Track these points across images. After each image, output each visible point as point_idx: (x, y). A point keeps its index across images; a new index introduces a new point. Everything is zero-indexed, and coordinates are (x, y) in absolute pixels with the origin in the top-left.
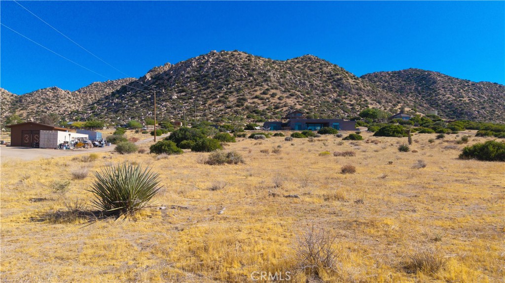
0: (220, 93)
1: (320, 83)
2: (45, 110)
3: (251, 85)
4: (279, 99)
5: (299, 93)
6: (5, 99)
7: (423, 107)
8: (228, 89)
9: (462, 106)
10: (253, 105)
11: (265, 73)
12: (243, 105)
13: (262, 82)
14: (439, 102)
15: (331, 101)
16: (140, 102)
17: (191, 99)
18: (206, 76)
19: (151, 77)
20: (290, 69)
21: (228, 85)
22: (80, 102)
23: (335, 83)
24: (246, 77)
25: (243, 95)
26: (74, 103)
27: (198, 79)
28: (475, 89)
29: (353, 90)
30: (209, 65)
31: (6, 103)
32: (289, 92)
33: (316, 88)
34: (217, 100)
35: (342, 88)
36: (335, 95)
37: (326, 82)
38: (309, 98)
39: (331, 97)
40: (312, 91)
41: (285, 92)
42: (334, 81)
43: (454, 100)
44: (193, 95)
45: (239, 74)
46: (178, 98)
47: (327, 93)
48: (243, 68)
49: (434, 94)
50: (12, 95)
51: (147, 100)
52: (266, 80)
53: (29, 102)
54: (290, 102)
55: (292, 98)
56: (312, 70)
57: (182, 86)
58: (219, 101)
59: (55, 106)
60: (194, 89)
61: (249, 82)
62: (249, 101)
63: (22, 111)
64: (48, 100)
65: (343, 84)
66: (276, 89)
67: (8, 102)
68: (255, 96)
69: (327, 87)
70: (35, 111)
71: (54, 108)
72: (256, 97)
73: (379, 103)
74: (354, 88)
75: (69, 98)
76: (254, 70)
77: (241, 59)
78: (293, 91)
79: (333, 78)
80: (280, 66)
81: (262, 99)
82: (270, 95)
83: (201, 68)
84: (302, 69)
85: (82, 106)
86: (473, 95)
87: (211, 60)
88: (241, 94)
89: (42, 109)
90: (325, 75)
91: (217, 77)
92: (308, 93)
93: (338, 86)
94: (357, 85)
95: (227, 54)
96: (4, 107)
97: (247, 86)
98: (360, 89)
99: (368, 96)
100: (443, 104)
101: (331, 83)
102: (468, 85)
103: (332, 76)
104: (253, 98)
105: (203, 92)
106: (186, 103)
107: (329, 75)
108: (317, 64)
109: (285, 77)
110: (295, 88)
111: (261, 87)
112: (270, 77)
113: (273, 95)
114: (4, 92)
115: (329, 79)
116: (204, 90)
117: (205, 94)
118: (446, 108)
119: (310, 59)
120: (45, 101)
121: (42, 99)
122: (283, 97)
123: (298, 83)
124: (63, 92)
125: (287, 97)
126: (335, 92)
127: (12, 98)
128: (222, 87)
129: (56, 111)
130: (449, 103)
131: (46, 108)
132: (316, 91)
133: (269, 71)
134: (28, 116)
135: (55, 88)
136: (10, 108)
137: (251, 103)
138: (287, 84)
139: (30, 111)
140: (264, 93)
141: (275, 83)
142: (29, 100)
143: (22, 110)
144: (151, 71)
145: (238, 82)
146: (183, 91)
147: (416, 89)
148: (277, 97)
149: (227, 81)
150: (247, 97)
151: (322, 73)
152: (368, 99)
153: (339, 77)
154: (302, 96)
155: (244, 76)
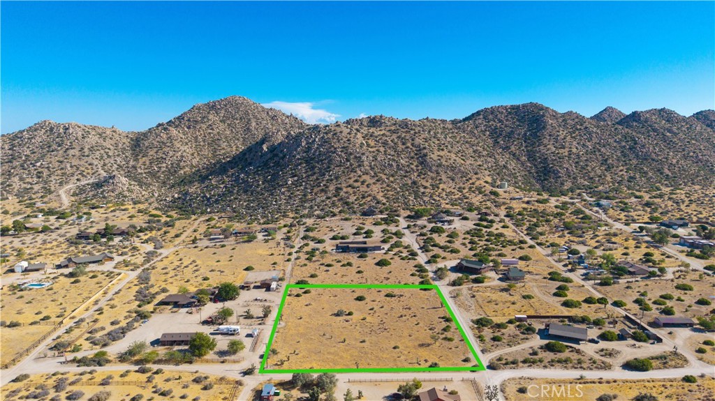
0: (323, 181)
1: (406, 162)
2: (164, 156)
3: (348, 172)
4: (368, 186)
5: (384, 177)
6: (124, 143)
7: (520, 160)
8: (329, 176)
9: (555, 162)
10: (347, 195)
11: (360, 157)
12: (339, 195)
13: (357, 168)
14: (538, 155)
15: (410, 182)
16: (263, 183)
17: (302, 185)
18: (312, 159)
19: (267, 148)
20: (384, 144)
21: (330, 171)
23: (420, 159)
24: (344, 163)
25: (340, 184)
26: (187, 144)
27: (306, 161)
28: (585, 134)
29: (434, 168)
30: (316, 146)
32: (377, 176)
33: (401, 168)
34: (321, 188)
35: (425, 166)
36: (416, 175)
37: (412, 158)
38: (392, 182)
39: (411, 178)
40: (396, 172)
41: (373, 177)
42: (420, 157)
43: (552, 153)
44: (303, 181)
45: (339, 159)
46: (292, 184)
47: (409, 174)
48: (342, 151)
49: (537, 144)
51: (268, 182)
52: (360, 166)
53: (147, 147)
54: (376, 189)
55: (378, 185)
57: (294, 169)
58: (322, 190)
59: (171, 150)
60: (304, 173)
61: (346, 168)
62: (345, 190)
64: (163, 143)
65: (426, 161)
66: (367, 174)
68: (349, 184)
69: (411, 166)
70: (155, 158)
71: (170, 153)
72: (350, 186)
74: (434, 165)
76: (351, 154)
77: (342, 139)
78: (381, 175)
79: (420, 153)
80: (376, 141)
81: (353, 188)
83: (309, 149)
84: (395, 143)
85: (194, 146)
86: (578, 143)
87: (317, 140)
88: (339, 182)
89: (161, 155)
90: (415, 149)
91: (322, 161)
92: (393, 176)
93: (421, 163)
94: (439, 160)
97: (344, 173)
98: (440, 165)
99: (445, 173)
100: (540, 158)
101: (417, 158)
102: (580, 129)
103: (420, 150)
104: (347, 187)
105: (311, 178)
106: (298, 190)
107: (418, 149)
108: (412, 133)
109: (376, 159)
110: (383, 171)
111: (355, 174)
112: (363, 162)
113: (363, 183)
115: (416, 154)
116: (312, 175)
118: (541, 162)
119: (407, 126)
120: (161, 144)
121: (158, 142)
122: (371, 184)
123: (387, 165)
125: (374, 183)
127: (128, 140)
128: (325, 174)
129: (175, 157)
130: (546, 156)
131: (164, 153)
132: (401, 172)
133: (363, 154)
134: (151, 163)
136: (132, 154)
137: (345, 193)
138: (377, 167)
139: (151, 157)
140: (356, 181)
141: (367, 168)
143: (143, 157)
145: (338, 168)
146: (296, 175)
147: (525, 134)
148: (366, 184)
149: (329, 167)
150: (343, 185)
151: (412, 145)
152: (444, 177)
153: (425, 151)
154: (387, 181)
155: (342, 161)
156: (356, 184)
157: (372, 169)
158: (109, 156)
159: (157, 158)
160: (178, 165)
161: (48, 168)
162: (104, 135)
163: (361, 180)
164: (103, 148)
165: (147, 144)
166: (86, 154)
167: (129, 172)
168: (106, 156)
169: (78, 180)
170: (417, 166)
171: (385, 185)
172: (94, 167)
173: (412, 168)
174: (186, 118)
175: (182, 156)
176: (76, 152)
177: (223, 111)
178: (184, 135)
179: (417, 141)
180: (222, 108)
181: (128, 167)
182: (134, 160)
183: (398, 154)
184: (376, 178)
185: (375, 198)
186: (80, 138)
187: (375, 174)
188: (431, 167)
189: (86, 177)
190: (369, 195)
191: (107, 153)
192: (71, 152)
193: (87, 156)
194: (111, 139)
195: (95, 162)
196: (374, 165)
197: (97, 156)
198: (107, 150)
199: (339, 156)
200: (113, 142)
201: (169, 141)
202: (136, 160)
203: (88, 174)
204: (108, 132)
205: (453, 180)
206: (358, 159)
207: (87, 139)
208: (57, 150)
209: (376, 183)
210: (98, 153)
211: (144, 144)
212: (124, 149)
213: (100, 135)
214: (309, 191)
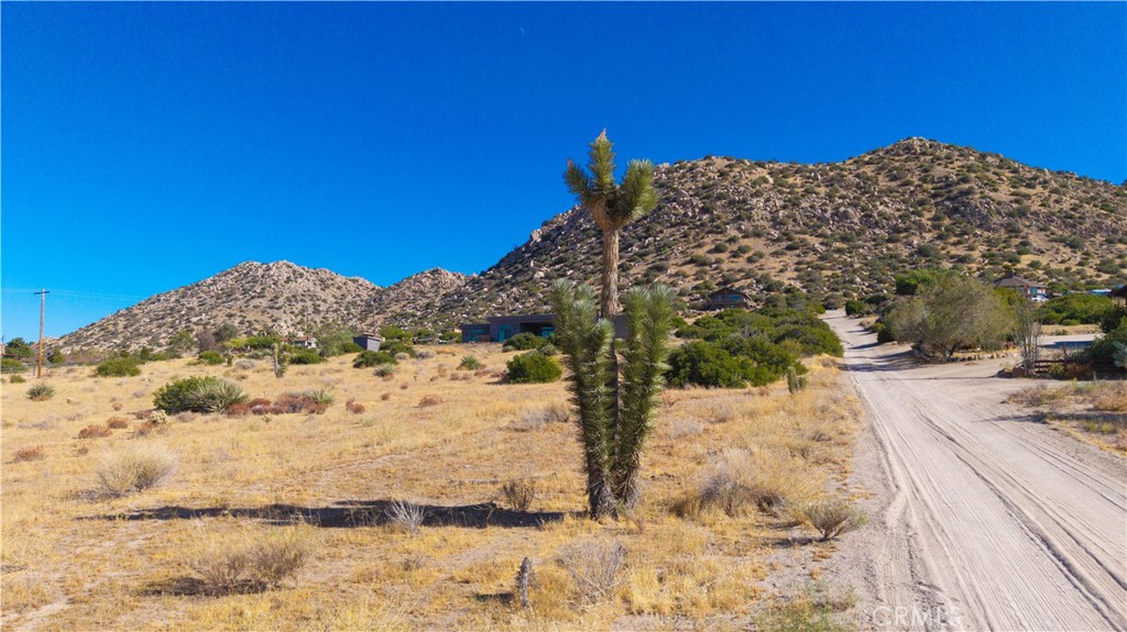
1: (898, 210)
3: (698, 234)
5: (815, 242)
6: (359, 295)
8: (641, 248)
10: (672, 279)
11: (744, 201)
13: (728, 224)
15: (905, 253)
19: (542, 236)
20: (830, 183)
21: (646, 238)
23: (947, 203)
24: (694, 217)
25: (666, 259)
29: (995, 219)
31: (359, 302)
32: (789, 239)
33: (877, 224)
35: (963, 216)
36: (928, 236)
37: (922, 203)
38: (839, 251)
39: (910, 244)
41: (778, 240)
42: (948, 199)
45: (681, 211)
47: (903, 235)
48: (696, 195)
50: (374, 289)
52: (739, 218)
54: (776, 265)
55: (790, 259)
56: (894, 178)
60: (584, 254)
61: (697, 227)
62: (672, 271)
63: (377, 317)
64: (422, 292)
65: (966, 205)
66: (758, 235)
67: (362, 301)
68: (689, 258)
69: (913, 218)
72: (691, 262)
73: (1071, 247)
74: (999, 213)
76: (720, 197)
77: (704, 175)
78: (803, 236)
79: (950, 192)
81: (702, 264)
82: (732, 252)
84: (868, 179)
88: (663, 257)
90: (930, 186)
91: (637, 222)
92: (844, 239)
93: (951, 213)
94: (1016, 201)
95: (681, 168)
96: (353, 311)
97: (685, 236)
98: (1022, 213)
99: (1041, 230)
101: (937, 204)
103: (948, 186)
104: (683, 264)
106: (548, 286)
107: (940, 184)
108: (922, 158)
109: (795, 205)
110: (814, 230)
111: (719, 236)
113: (735, 255)
114: (361, 285)
115: (934, 196)
117: (593, 263)
119: (908, 149)
120: (418, 295)
122: (761, 256)
123: (828, 215)
124: (450, 275)
125: (775, 254)
126: (936, 227)
127: (371, 293)
128: (632, 246)
132: (877, 231)
133: (757, 194)
135: (437, 270)
136: (362, 311)
137: (671, 276)
138: (795, 220)
140: (718, 250)
141: (762, 222)
142: (393, 295)
144: (545, 224)
145: (673, 229)
146: (560, 261)
148: (746, 256)
149: (648, 229)
150: (671, 262)
151: (924, 180)
152: (1036, 240)
153: (966, 186)
155: (690, 214)
156: (713, 257)
157: (776, 223)
158: (316, 311)
161: (206, 324)
162: (330, 282)
163: (734, 247)
164: (313, 297)
166: (277, 306)
168: (311, 310)
170: (936, 218)
171: (811, 257)
173: (914, 222)
176: (264, 303)
179: (939, 171)
182: (360, 319)
183: (873, 195)
184: (785, 244)
187: (784, 234)
188: (984, 218)
190: (747, 277)
192: (256, 302)
193: (279, 308)
194: (339, 288)
197: (294, 309)
198: (318, 302)
200: (338, 293)
201: (433, 290)
205: (1074, 246)
207: (292, 285)
208: (236, 299)
209: (783, 254)
210: (300, 305)
211: (388, 295)
212: (354, 304)
213: (322, 281)
214: (574, 283)
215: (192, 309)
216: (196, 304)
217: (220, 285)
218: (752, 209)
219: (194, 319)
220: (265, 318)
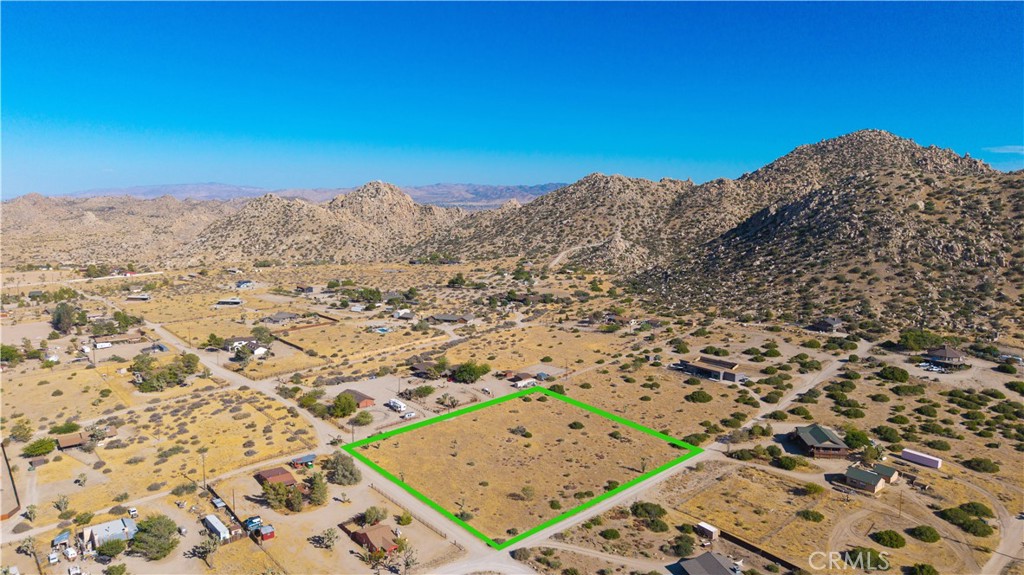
0: (801, 265)
2: (701, 218)
3: (850, 254)
4: (871, 282)
5: (919, 270)
6: (665, 200)
8: (815, 258)
10: (819, 292)
11: (888, 230)
12: (807, 291)
13: (871, 248)
15: (973, 284)
17: (768, 269)
18: (811, 229)
19: (777, 211)
21: (822, 250)
22: (750, 199)
24: (854, 238)
25: (824, 272)
27: (801, 232)
30: (828, 208)
32: (904, 267)
33: (970, 258)
34: (787, 277)
38: (930, 280)
39: (982, 277)
40: (955, 263)
41: (896, 266)
44: (775, 263)
45: (848, 231)
46: (759, 266)
47: (983, 269)
48: (862, 218)
51: (737, 260)
52: (879, 245)
53: (688, 206)
54: (882, 289)
55: (894, 283)
57: (777, 244)
58: (788, 280)
59: (713, 211)
61: (852, 248)
62: (823, 283)
64: (709, 200)
66: (886, 260)
68: (836, 275)
70: (689, 220)
71: (711, 214)
72: (836, 278)
75: (738, 194)
76: (876, 223)
77: (876, 198)
78: (915, 265)
80: (955, 202)
81: (841, 282)
82: (863, 273)
83: (817, 212)
85: (751, 205)
88: (822, 270)
89: (698, 217)
91: (822, 232)
92: (941, 269)
97: (842, 255)
104: (831, 279)
105: (788, 260)
106: (758, 276)
109: (923, 236)
110: (925, 259)
111: (861, 259)
114: (668, 190)
116: (793, 255)
117: (786, 263)
120: (706, 202)
122: (878, 279)
123: (940, 247)
128: (811, 255)
131: (703, 215)
132: (969, 263)
133: (899, 225)
134: (681, 227)
137: (819, 288)
139: (686, 219)
140: (854, 271)
141: (893, 249)
143: (677, 218)
146: (771, 253)
148: (870, 277)
149: (824, 244)
150: (825, 276)
154: (919, 275)
155: (852, 235)
156: (849, 277)
157: (903, 250)
158: (637, 216)
159: (692, 221)
160: (712, 231)
161: (571, 226)
162: (647, 190)
163: (865, 269)
164: (636, 205)
165: (689, 202)
166: (613, 212)
167: (651, 236)
168: (634, 215)
169: (589, 242)
171: (908, 284)
172: (614, 228)
173: (998, 259)
174: (776, 167)
175: (723, 219)
176: (603, 210)
177: (833, 156)
178: (745, 190)
180: (835, 149)
181: (653, 231)
182: (664, 222)
183: (985, 228)
184: (899, 270)
185: (865, 303)
186: (615, 193)
187: (903, 262)
189: (599, 238)
190: (857, 298)
191: (637, 212)
192: (600, 210)
193: (614, 215)
194: (653, 194)
195: (618, 222)
196: (911, 246)
197: (623, 216)
198: (639, 209)
199: (852, 226)
200: (651, 198)
202: (667, 223)
203: (603, 235)
204: (652, 187)
206: (885, 233)
207: (622, 195)
208: (588, 207)
209: (892, 279)
210: (626, 212)
211: (686, 202)
212: (662, 208)
213: (642, 189)
214: (771, 279)
215: (562, 212)
216: (564, 209)
217: (578, 194)
218: (890, 238)
219: (565, 222)
220: (605, 222)
